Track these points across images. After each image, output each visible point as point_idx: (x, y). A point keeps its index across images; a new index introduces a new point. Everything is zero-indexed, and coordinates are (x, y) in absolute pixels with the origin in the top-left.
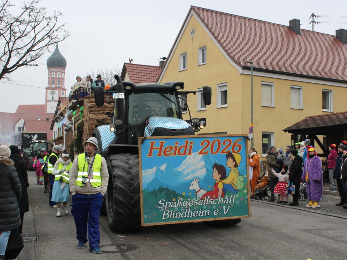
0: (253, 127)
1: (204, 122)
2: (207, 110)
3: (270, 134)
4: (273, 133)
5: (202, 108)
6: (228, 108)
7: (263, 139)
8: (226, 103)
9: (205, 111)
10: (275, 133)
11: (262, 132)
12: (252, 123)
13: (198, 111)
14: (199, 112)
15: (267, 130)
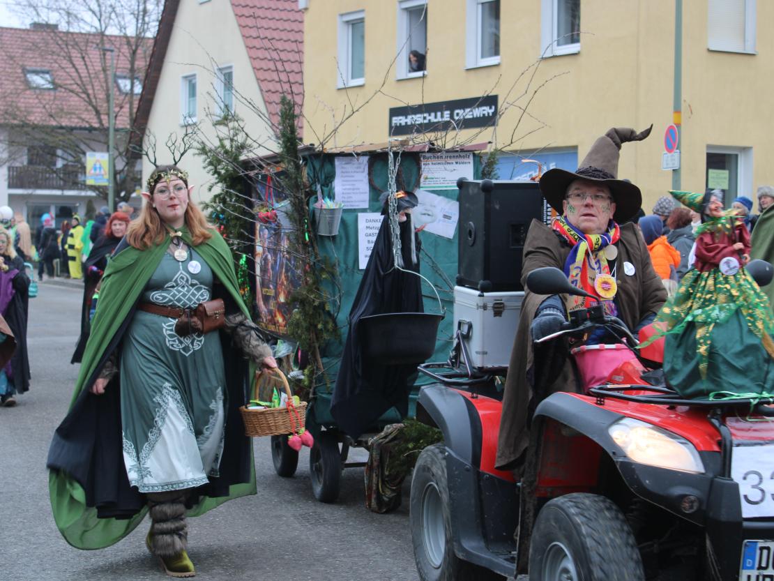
0: (678, 125)
1: (493, 110)
2: (503, 67)
3: (737, 156)
4: (745, 149)
5: (483, 57)
6: (580, 59)
7: (710, 171)
8: (574, 39)
9: (495, 70)
10: (754, 151)
11: (709, 147)
12: (677, 110)
13: (468, 70)
14: (472, 72)
15: (724, 139)
